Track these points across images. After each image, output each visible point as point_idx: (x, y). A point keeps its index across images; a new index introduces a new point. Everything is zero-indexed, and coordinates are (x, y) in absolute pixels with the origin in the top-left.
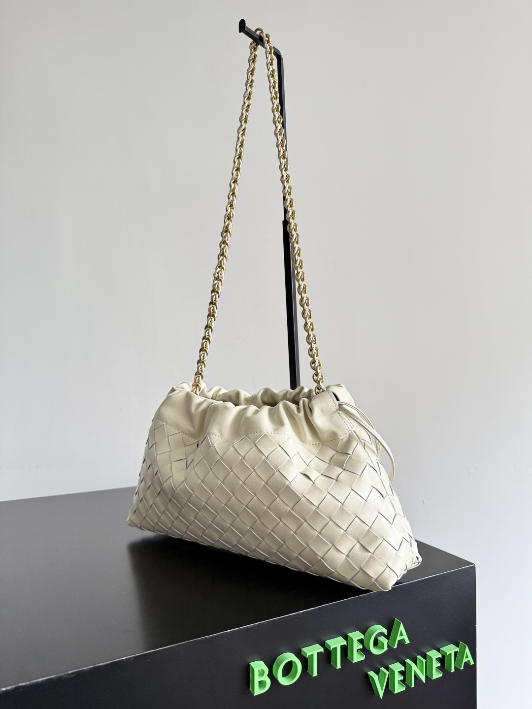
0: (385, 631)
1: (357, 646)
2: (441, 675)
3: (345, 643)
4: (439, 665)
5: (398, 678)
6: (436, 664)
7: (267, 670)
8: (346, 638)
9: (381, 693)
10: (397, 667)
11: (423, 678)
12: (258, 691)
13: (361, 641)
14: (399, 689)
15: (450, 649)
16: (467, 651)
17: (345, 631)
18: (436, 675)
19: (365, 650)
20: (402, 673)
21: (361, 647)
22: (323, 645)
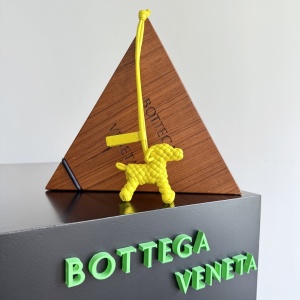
0: (190, 239)
1: (166, 250)
2: (232, 277)
3: (156, 246)
4: (232, 269)
5: (200, 277)
6: (229, 269)
7: (81, 265)
8: (157, 242)
9: (185, 289)
10: (199, 270)
11: (219, 278)
12: (71, 283)
13: (170, 246)
14: (200, 286)
15: (240, 258)
16: (253, 259)
17: (156, 237)
18: (229, 277)
19: (172, 253)
20: (203, 274)
21: (170, 250)
22: (137, 247)
